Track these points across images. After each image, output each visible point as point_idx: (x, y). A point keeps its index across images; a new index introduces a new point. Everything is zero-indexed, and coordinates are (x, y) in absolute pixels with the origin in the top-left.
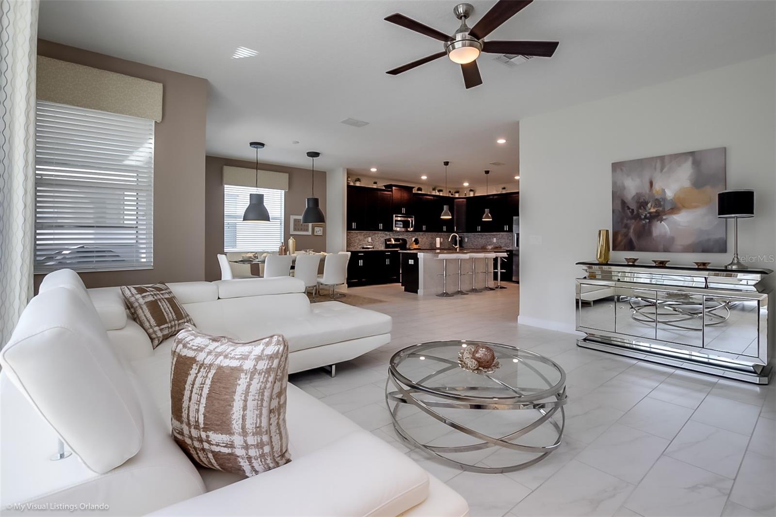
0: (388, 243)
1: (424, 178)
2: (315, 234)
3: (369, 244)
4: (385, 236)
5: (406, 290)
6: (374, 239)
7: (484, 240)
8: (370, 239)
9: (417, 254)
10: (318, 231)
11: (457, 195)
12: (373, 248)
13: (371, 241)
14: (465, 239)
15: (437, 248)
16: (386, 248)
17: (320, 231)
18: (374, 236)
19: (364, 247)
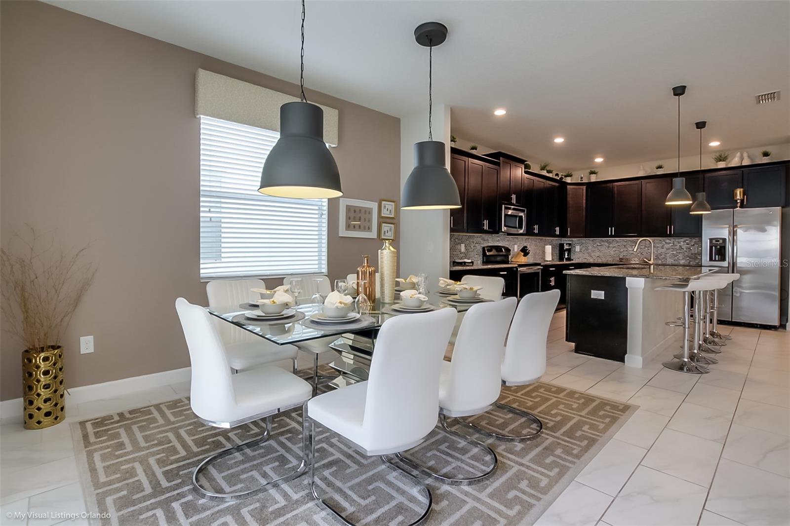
0: (487, 254)
1: (559, 140)
2: (383, 237)
3: (462, 255)
4: (482, 242)
5: (577, 350)
6: (469, 247)
7: (614, 249)
8: (463, 248)
9: (623, 279)
10: (388, 231)
11: (569, 180)
12: (472, 262)
13: (464, 251)
14: (576, 246)
15: (545, 261)
16: (484, 263)
17: (390, 231)
18: (468, 242)
19: (457, 261)
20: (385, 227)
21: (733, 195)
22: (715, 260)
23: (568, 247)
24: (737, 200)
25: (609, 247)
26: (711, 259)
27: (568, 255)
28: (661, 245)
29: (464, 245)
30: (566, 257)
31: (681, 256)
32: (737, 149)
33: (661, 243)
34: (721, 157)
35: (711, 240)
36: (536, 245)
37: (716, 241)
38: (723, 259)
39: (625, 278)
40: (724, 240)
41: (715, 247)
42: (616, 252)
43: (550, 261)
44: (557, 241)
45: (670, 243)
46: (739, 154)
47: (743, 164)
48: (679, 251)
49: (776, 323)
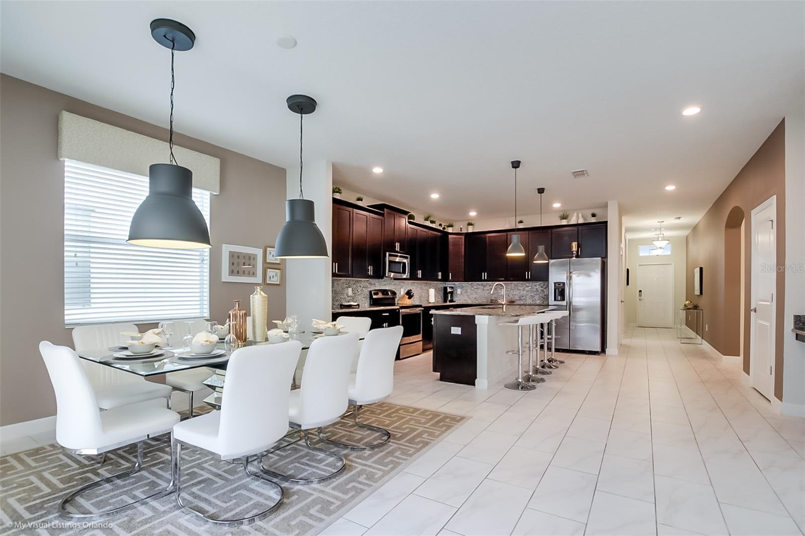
0: (374, 297)
1: (435, 196)
2: (268, 282)
3: (349, 298)
4: (369, 286)
5: (442, 379)
6: (356, 291)
7: (487, 292)
9: (474, 317)
10: (273, 276)
11: (450, 230)
12: (358, 305)
13: (351, 295)
14: (458, 290)
15: (430, 303)
16: (371, 305)
17: (276, 276)
19: (344, 304)
20: (270, 272)
21: (571, 247)
22: (558, 300)
23: (451, 290)
24: (573, 252)
25: (483, 290)
26: (555, 300)
27: (451, 298)
28: (522, 288)
29: (351, 289)
30: (449, 299)
31: (537, 297)
32: (575, 210)
33: (522, 286)
34: (563, 216)
35: (555, 283)
36: (421, 289)
37: (558, 285)
38: (563, 299)
39: (475, 316)
40: (564, 284)
41: (558, 289)
43: (433, 303)
44: (441, 285)
45: (529, 286)
46: (575, 214)
47: (579, 222)
48: (535, 293)
49: (599, 349)
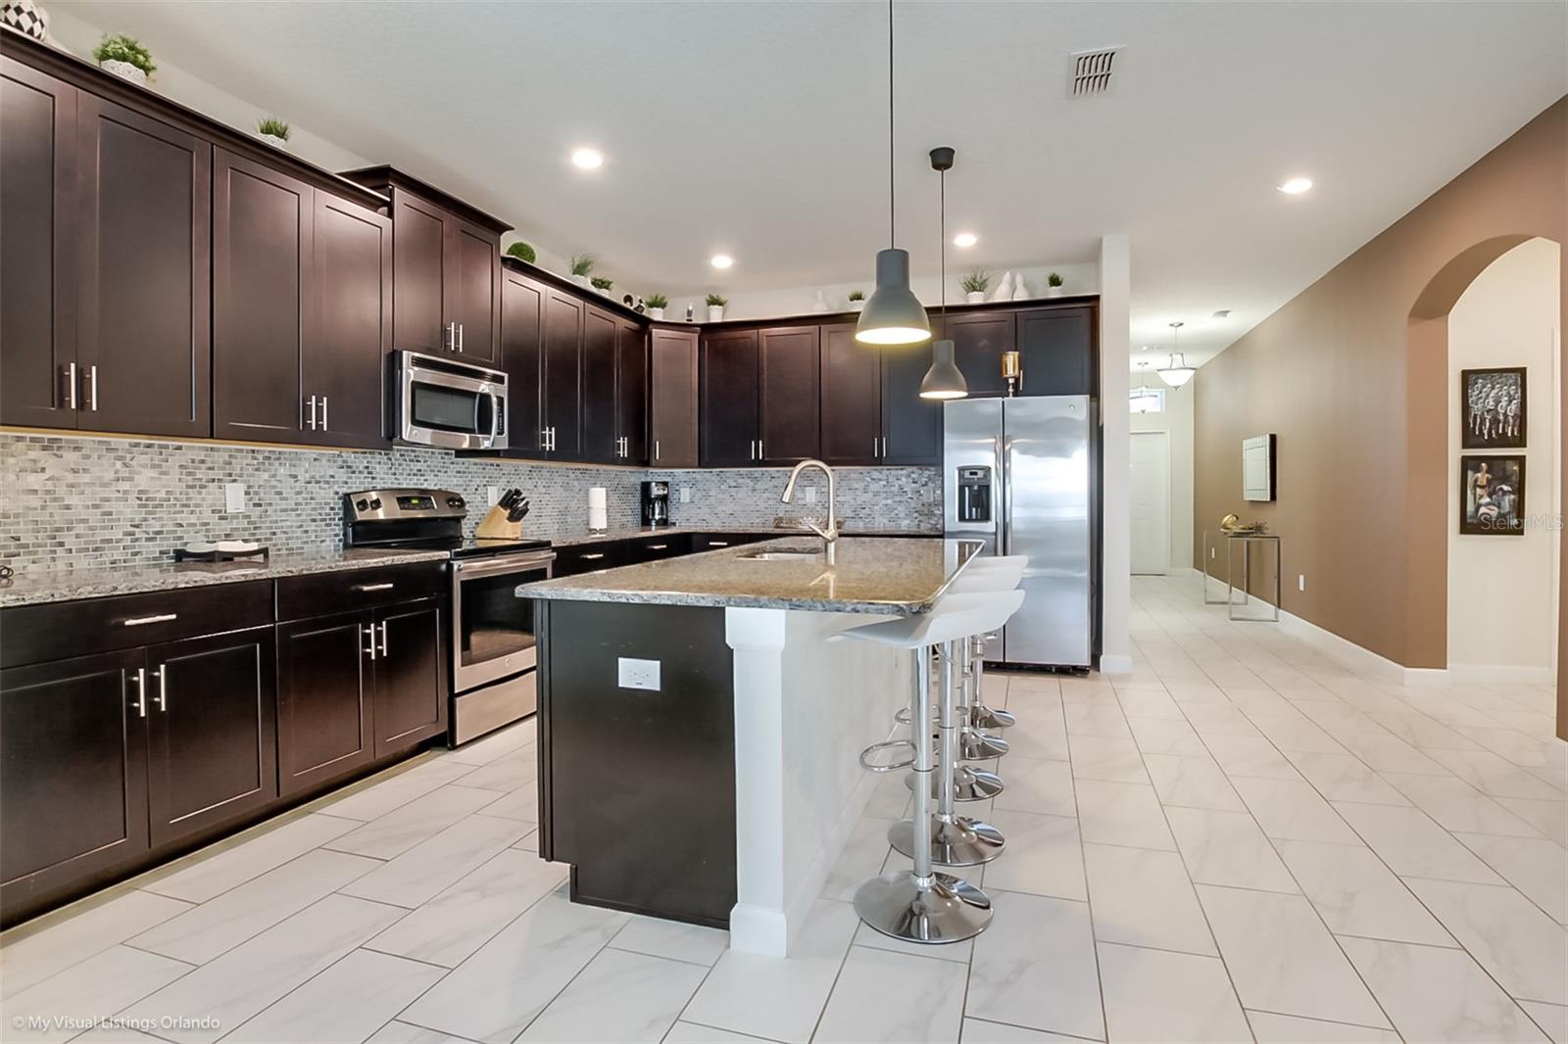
1: (587, 160)
4: (338, 475)
6: (267, 496)
7: (765, 495)
8: (235, 498)
9: (717, 614)
11: (657, 315)
12: (265, 552)
14: (682, 490)
18: (266, 476)
19: (190, 549)
21: (1000, 367)
22: (971, 520)
23: (661, 492)
24: (1007, 379)
25: (754, 490)
26: (962, 518)
27: (661, 513)
28: (860, 485)
29: (241, 487)
30: (657, 517)
31: (901, 510)
32: (1004, 266)
33: (862, 480)
34: (975, 280)
35: (961, 470)
36: (566, 487)
37: (971, 474)
38: (986, 517)
39: (724, 608)
40: (987, 470)
41: (970, 487)
42: (770, 502)
44: (634, 476)
45: (881, 480)
46: (1007, 276)
47: (1016, 299)
48: (897, 499)
49: (1084, 660)
